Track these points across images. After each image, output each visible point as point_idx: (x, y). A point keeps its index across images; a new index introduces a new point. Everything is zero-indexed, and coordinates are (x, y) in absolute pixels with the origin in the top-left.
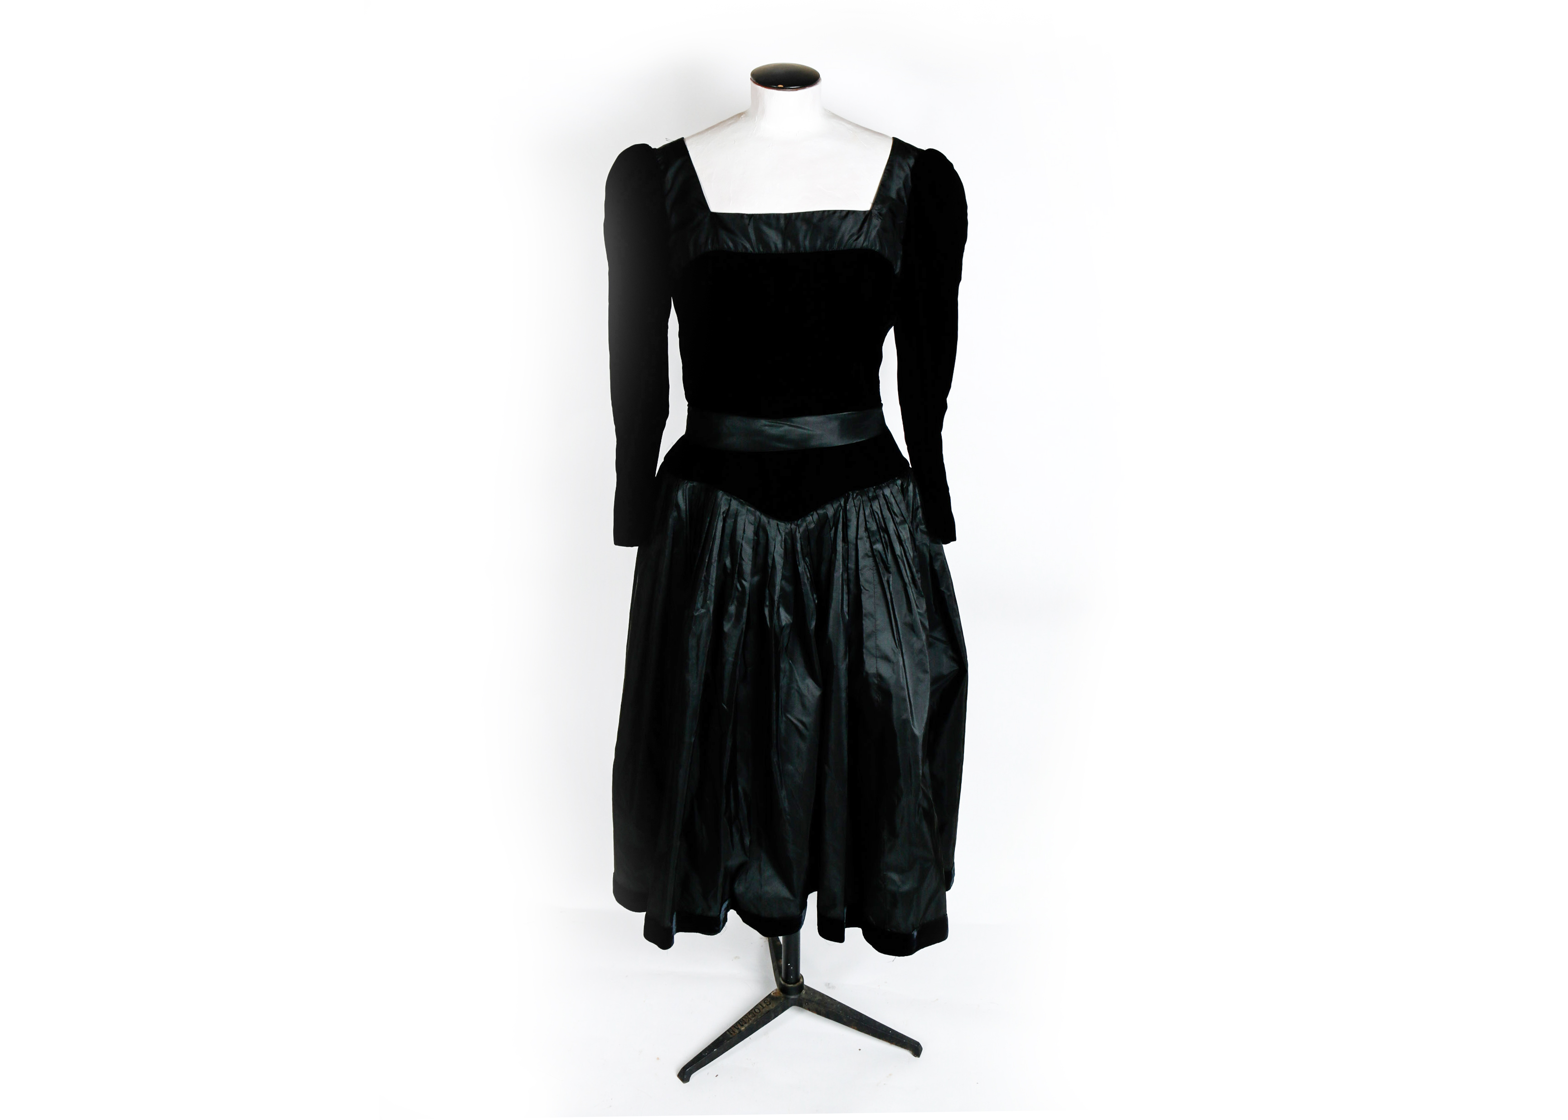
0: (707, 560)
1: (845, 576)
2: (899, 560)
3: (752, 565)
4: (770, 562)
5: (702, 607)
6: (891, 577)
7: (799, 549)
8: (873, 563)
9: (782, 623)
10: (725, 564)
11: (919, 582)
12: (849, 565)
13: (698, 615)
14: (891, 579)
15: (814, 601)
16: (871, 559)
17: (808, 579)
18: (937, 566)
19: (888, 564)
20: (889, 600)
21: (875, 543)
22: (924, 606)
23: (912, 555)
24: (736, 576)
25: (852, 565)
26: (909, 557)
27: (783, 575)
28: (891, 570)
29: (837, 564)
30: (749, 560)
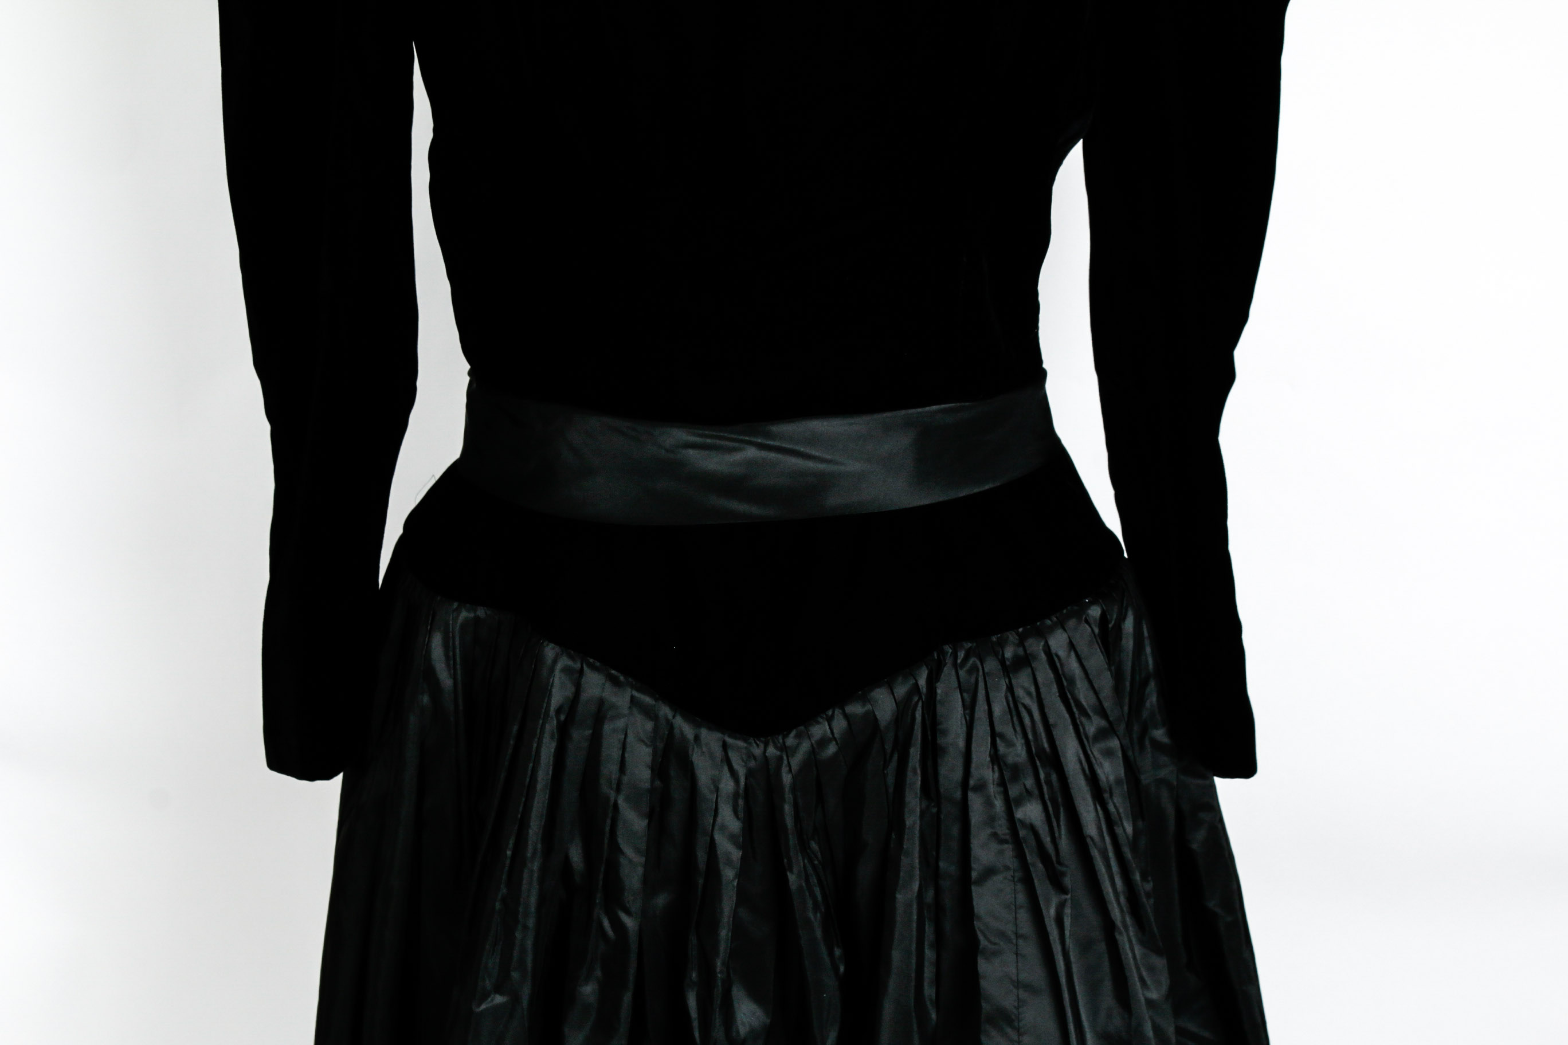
0: (509, 853)
1: (930, 895)
2: (1095, 853)
3: (646, 866)
4: (701, 856)
5: (498, 990)
6: (1069, 904)
7: (789, 822)
8: (1015, 860)
9: (738, 1032)
10: (567, 860)
11: (1148, 904)
12: (942, 864)
13: (485, 1010)
14: (1068, 911)
15: (836, 969)
16: (1009, 850)
17: (816, 907)
18: (1198, 839)
19: (1059, 863)
20: (1063, 980)
21: (1019, 802)
22: (1165, 980)
23: (1129, 829)
24: (599, 898)
25: (948, 866)
26: (1122, 839)
27: (741, 891)
28: (1067, 881)
29: (905, 861)
30: (637, 851)
